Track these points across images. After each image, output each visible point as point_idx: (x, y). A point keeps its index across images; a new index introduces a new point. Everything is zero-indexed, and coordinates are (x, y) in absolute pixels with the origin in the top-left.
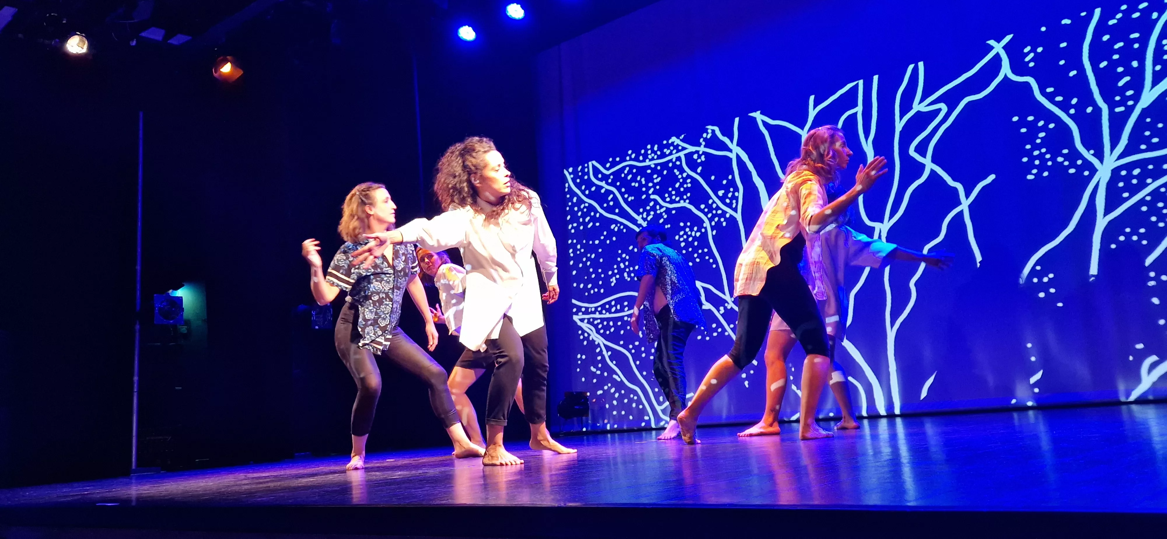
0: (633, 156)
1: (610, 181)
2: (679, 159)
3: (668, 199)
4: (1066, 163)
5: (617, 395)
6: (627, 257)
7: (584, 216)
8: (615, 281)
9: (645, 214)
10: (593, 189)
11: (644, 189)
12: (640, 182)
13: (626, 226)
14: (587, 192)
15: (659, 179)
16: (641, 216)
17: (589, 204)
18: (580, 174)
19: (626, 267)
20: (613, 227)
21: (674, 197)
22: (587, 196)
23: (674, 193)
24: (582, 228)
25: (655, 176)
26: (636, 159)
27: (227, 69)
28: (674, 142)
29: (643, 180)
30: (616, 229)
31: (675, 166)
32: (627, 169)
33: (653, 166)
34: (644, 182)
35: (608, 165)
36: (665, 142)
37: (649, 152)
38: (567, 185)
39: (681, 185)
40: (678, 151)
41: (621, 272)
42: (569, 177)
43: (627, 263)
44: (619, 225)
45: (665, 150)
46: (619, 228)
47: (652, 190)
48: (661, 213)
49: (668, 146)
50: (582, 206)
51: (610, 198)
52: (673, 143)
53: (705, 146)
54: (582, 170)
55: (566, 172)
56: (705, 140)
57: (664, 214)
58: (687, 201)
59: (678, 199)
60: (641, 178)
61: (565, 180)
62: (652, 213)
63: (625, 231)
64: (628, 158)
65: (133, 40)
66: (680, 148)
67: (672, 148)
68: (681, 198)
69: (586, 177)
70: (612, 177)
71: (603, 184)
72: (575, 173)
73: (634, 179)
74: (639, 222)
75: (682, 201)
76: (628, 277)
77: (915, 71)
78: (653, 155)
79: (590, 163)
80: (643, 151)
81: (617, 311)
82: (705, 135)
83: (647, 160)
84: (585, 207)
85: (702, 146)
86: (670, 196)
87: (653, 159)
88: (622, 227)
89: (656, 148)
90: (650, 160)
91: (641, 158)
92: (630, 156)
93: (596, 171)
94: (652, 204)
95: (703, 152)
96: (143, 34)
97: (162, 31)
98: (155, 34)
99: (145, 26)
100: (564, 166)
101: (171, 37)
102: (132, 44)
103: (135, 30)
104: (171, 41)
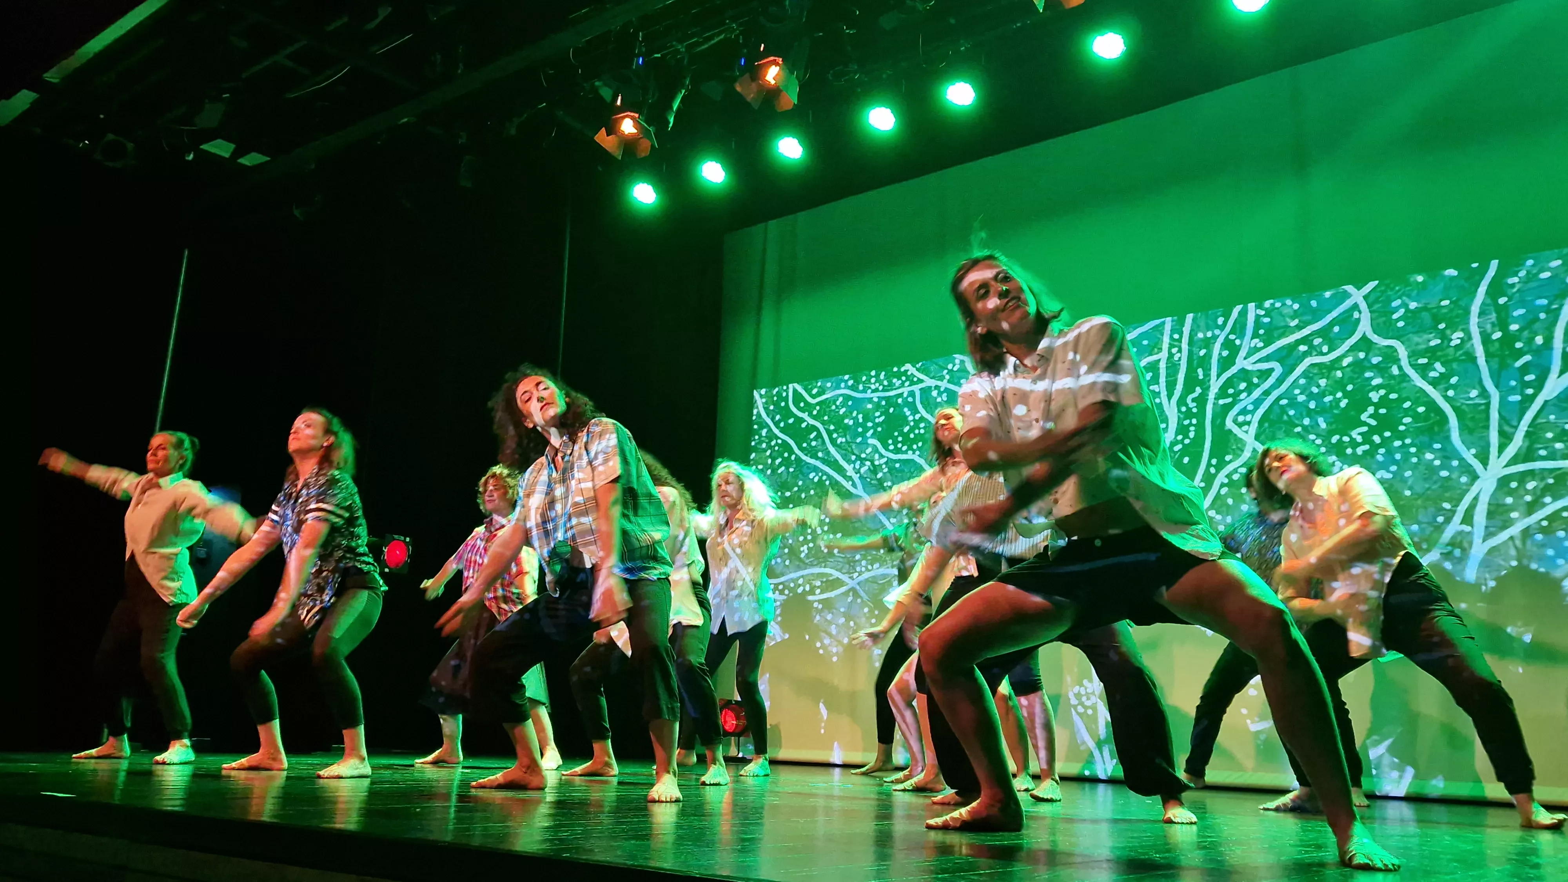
0: (851, 382)
1: (815, 412)
2: (912, 394)
3: (891, 448)
4: (1437, 463)
7: (775, 455)
8: (806, 551)
9: (858, 464)
10: (791, 421)
11: (860, 430)
12: (855, 419)
13: (830, 477)
14: (782, 425)
15: (883, 418)
16: (852, 465)
17: (783, 441)
18: (775, 398)
20: (811, 476)
21: (900, 445)
22: (782, 431)
23: (900, 439)
25: (877, 414)
26: (854, 388)
28: (908, 370)
29: (860, 416)
30: (816, 480)
31: (906, 403)
32: (841, 399)
33: (876, 400)
34: (861, 420)
35: (815, 391)
36: (895, 369)
37: (873, 380)
38: (755, 412)
39: (912, 430)
40: (912, 383)
42: (760, 402)
44: (820, 474)
45: (895, 381)
46: (821, 478)
47: (871, 431)
48: (880, 465)
49: (898, 376)
50: (773, 443)
51: (812, 436)
52: (906, 372)
53: (949, 381)
54: (779, 394)
55: (756, 394)
56: (950, 371)
57: (884, 466)
58: (918, 453)
59: (905, 448)
60: (857, 414)
61: (751, 403)
62: (868, 464)
63: (827, 483)
64: (843, 385)
65: (190, 154)
66: (915, 379)
67: (904, 378)
68: (910, 448)
69: (783, 404)
70: (818, 408)
71: (805, 416)
72: (769, 396)
73: (848, 415)
74: (848, 474)
75: (910, 452)
77: (1243, 314)
78: (877, 385)
79: (790, 386)
80: (864, 378)
82: (950, 366)
83: (869, 391)
84: (777, 444)
85: (945, 381)
86: (895, 443)
87: (876, 390)
88: (824, 478)
89: (882, 377)
90: (873, 391)
91: (861, 387)
92: (846, 381)
93: (798, 398)
94: (869, 450)
95: (946, 388)
96: (204, 147)
97: (232, 146)
98: (221, 148)
99: (210, 136)
100: (754, 386)
101: (242, 156)
102: (187, 158)
103: (194, 141)
104: (241, 160)
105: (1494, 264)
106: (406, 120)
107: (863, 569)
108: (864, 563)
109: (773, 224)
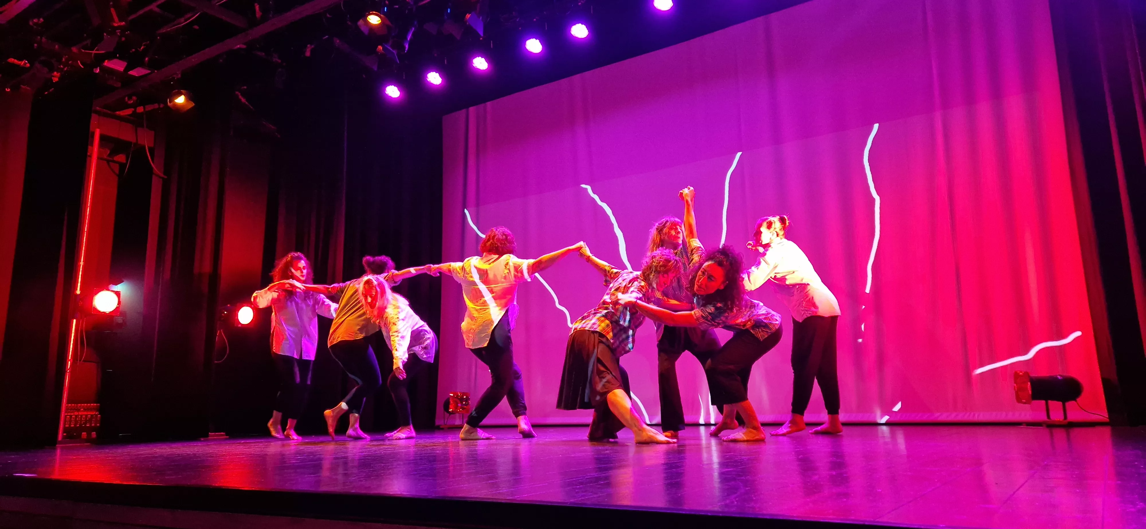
18: (478, 213)
27: (181, 100)
38: (465, 222)
42: (468, 215)
55: (466, 210)
61: (464, 216)
64: (515, 203)
65: (96, 67)
72: (474, 212)
77: (743, 157)
80: (528, 199)
89: (539, 198)
96: (106, 63)
97: (125, 63)
98: (118, 65)
99: (110, 56)
100: (465, 207)
101: (132, 69)
102: (95, 72)
103: (99, 59)
104: (131, 72)
105: (876, 125)
106: (238, 46)
109: (471, 109)
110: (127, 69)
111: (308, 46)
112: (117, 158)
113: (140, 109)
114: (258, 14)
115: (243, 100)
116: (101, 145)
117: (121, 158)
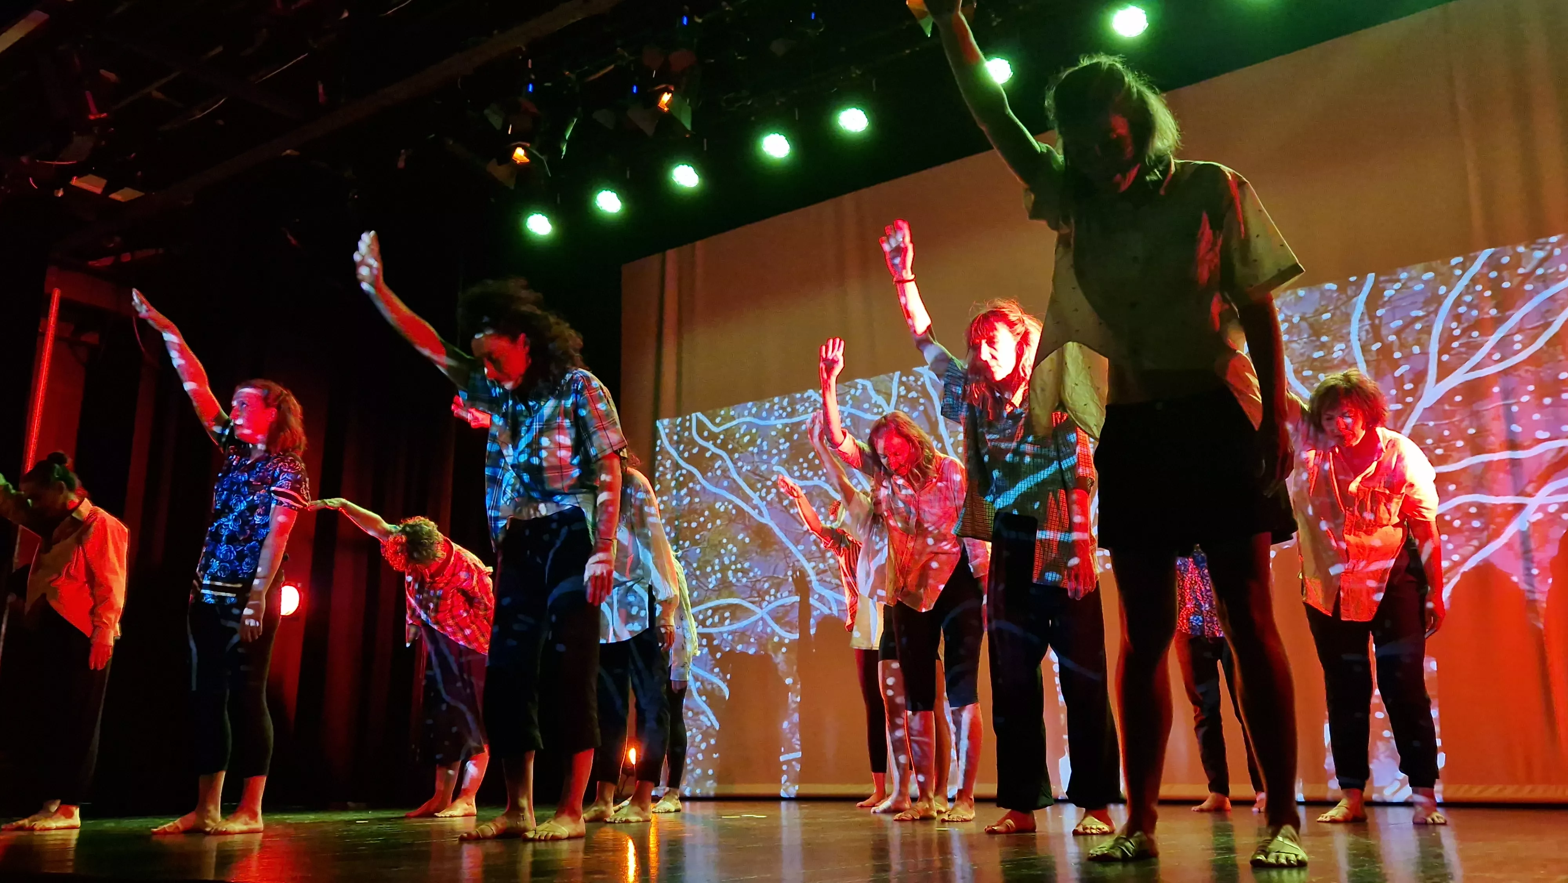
0: (754, 410)
1: (719, 441)
3: (797, 474)
5: (703, 746)
6: (735, 550)
7: (680, 486)
8: (714, 582)
9: (764, 490)
10: (695, 451)
11: (765, 457)
12: (760, 447)
13: (736, 507)
14: (686, 455)
15: (788, 444)
16: (758, 493)
17: (688, 471)
18: (679, 428)
19: (731, 563)
20: (718, 505)
21: (805, 472)
22: (686, 460)
23: (805, 465)
24: (674, 503)
25: (782, 441)
26: (757, 415)
28: (811, 397)
29: (765, 443)
30: (722, 509)
32: (745, 427)
33: (780, 426)
34: (765, 448)
35: (718, 420)
36: (798, 396)
37: (776, 407)
38: (659, 442)
41: (724, 569)
42: (663, 433)
43: (733, 558)
44: (726, 503)
45: (798, 407)
46: (726, 508)
47: (777, 458)
49: (802, 402)
50: (677, 474)
51: (716, 466)
52: (809, 397)
53: (852, 407)
54: (682, 425)
55: (658, 423)
56: (853, 397)
58: (823, 478)
59: (810, 474)
60: (762, 442)
61: (655, 435)
62: (774, 490)
63: (734, 511)
64: (746, 413)
65: (59, 189)
67: (807, 404)
68: (816, 474)
69: (686, 434)
70: (722, 437)
71: (709, 445)
72: (672, 426)
73: (752, 442)
74: (754, 502)
75: (816, 478)
76: (734, 577)
78: (781, 411)
79: (693, 415)
80: (767, 405)
81: (713, 625)
82: (852, 391)
83: (773, 418)
84: (681, 475)
85: (848, 406)
86: (801, 469)
87: (780, 417)
88: (730, 507)
89: (785, 402)
90: (777, 418)
91: (764, 414)
92: (750, 410)
93: (701, 427)
95: (849, 413)
96: (75, 182)
97: (104, 182)
98: (92, 184)
99: (81, 171)
100: (657, 416)
101: (115, 190)
102: (56, 195)
103: (63, 176)
104: (113, 196)
105: (1371, 277)
106: (287, 152)
107: (772, 598)
108: (773, 591)
109: (671, 254)
110: (109, 189)
111: (403, 151)
112: (83, 338)
113: (126, 257)
114: (322, 99)
115: (293, 241)
116: (60, 318)
117: (91, 338)
